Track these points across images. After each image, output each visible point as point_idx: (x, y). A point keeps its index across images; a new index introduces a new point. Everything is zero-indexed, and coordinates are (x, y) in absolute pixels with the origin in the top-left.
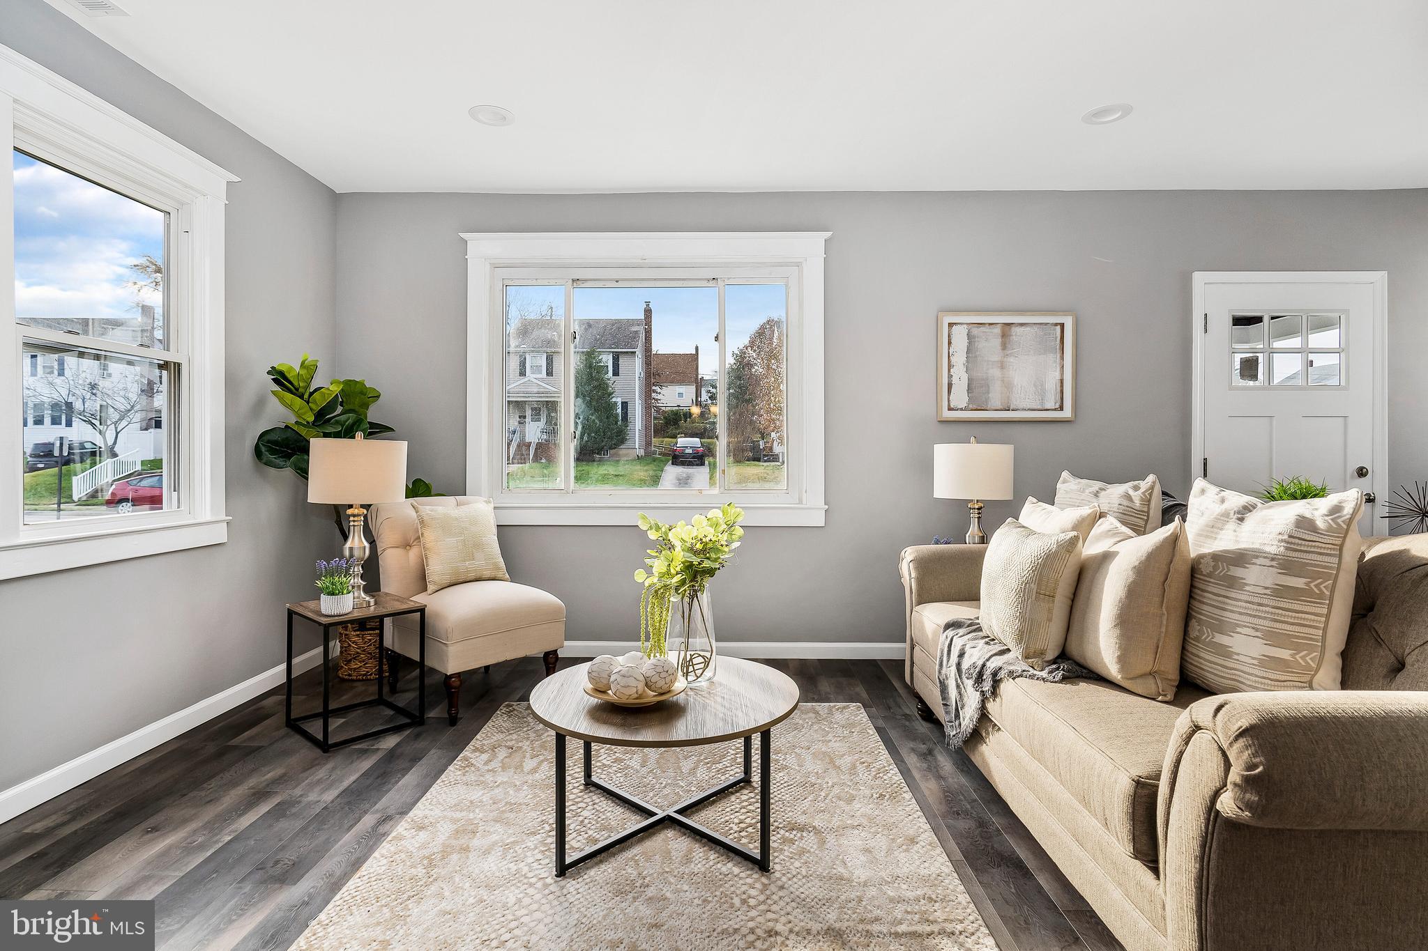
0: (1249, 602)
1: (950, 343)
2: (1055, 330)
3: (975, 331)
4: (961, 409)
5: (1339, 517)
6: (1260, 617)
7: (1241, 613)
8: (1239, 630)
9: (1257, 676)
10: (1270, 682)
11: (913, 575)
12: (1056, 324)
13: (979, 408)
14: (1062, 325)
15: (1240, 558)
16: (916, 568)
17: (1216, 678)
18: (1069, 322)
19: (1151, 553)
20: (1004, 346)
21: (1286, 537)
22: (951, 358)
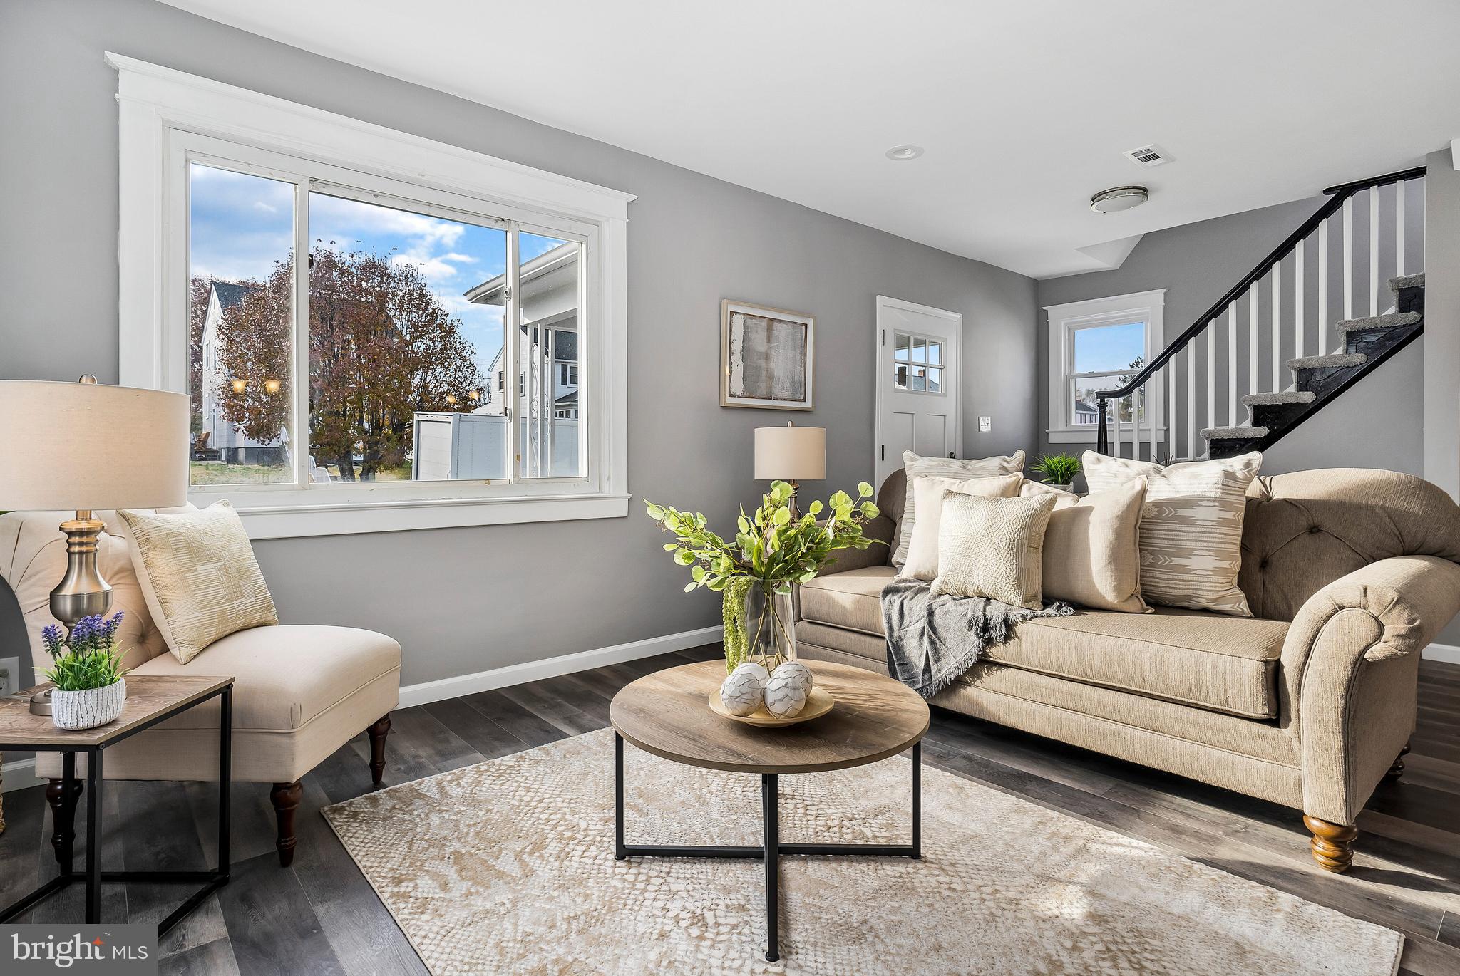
0: (1202, 532)
5: (1251, 470)
6: (1210, 542)
7: (1196, 541)
8: (1195, 552)
9: (1211, 582)
10: (1219, 585)
15: (1187, 503)
19: (1129, 504)
21: (1220, 486)
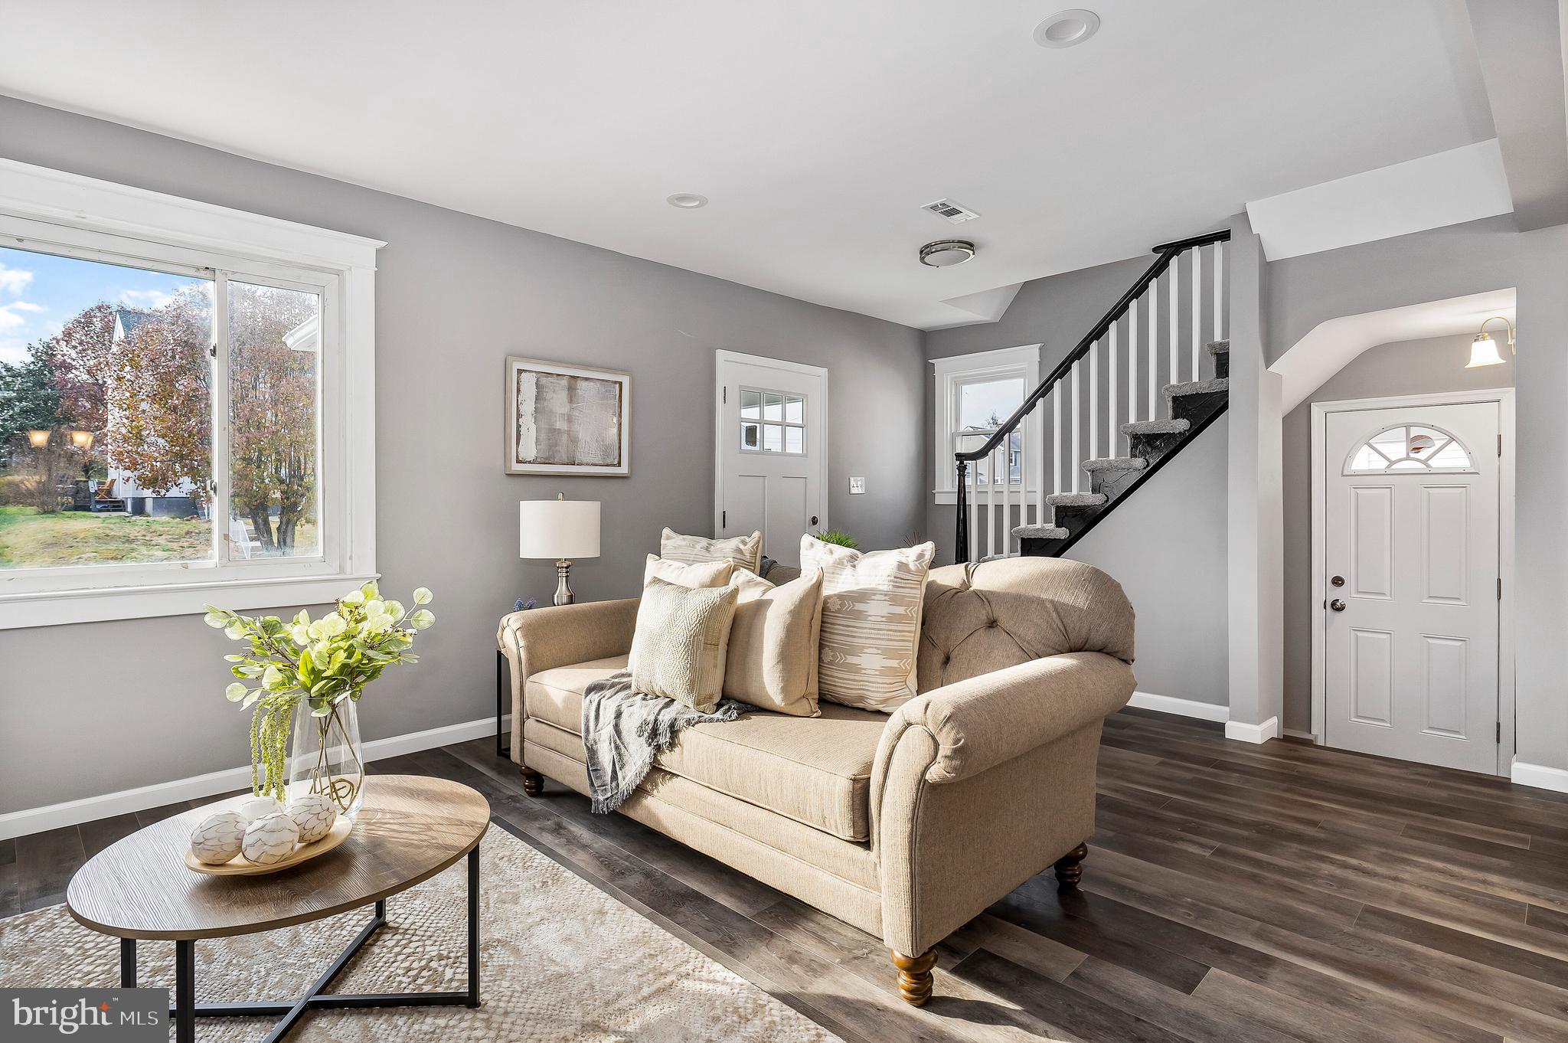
0: (873, 629)
1: (518, 390)
2: (614, 387)
3: (544, 381)
4: (530, 462)
5: (924, 561)
6: (879, 639)
7: (867, 638)
8: (865, 650)
9: (879, 683)
11: (522, 643)
12: (616, 382)
13: (547, 461)
14: (621, 384)
15: (862, 596)
16: (525, 636)
17: (850, 691)
18: (626, 381)
20: (571, 401)
21: (892, 578)
22: (520, 406)
